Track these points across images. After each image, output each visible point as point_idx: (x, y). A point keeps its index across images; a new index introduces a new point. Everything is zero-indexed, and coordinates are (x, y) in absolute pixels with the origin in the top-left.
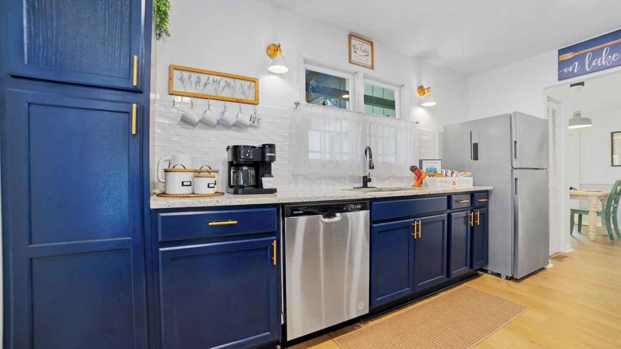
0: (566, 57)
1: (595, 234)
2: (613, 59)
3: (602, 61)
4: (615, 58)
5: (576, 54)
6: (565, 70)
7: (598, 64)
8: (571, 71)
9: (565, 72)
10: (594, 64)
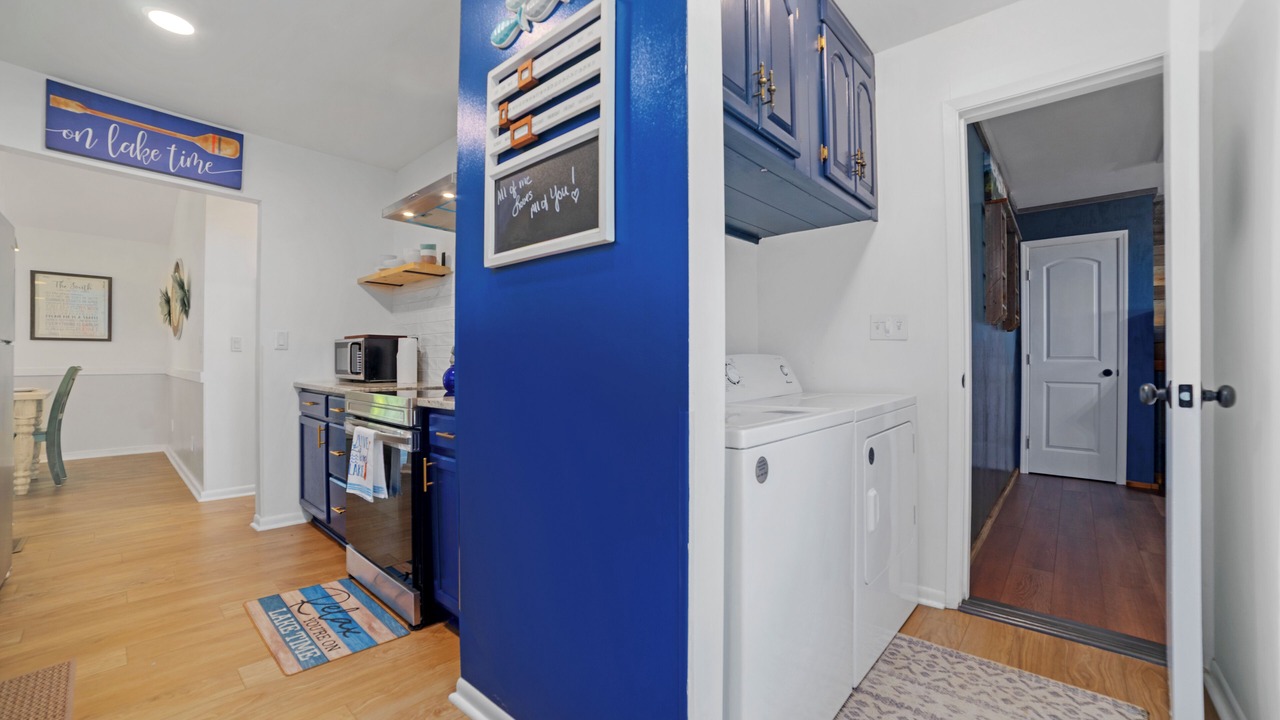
0: (67, 105)
1: (29, 480)
2: (152, 157)
3: (136, 149)
4: (156, 157)
5: (89, 112)
6: (65, 132)
7: (129, 152)
8: (77, 140)
9: (64, 135)
10: (122, 149)
